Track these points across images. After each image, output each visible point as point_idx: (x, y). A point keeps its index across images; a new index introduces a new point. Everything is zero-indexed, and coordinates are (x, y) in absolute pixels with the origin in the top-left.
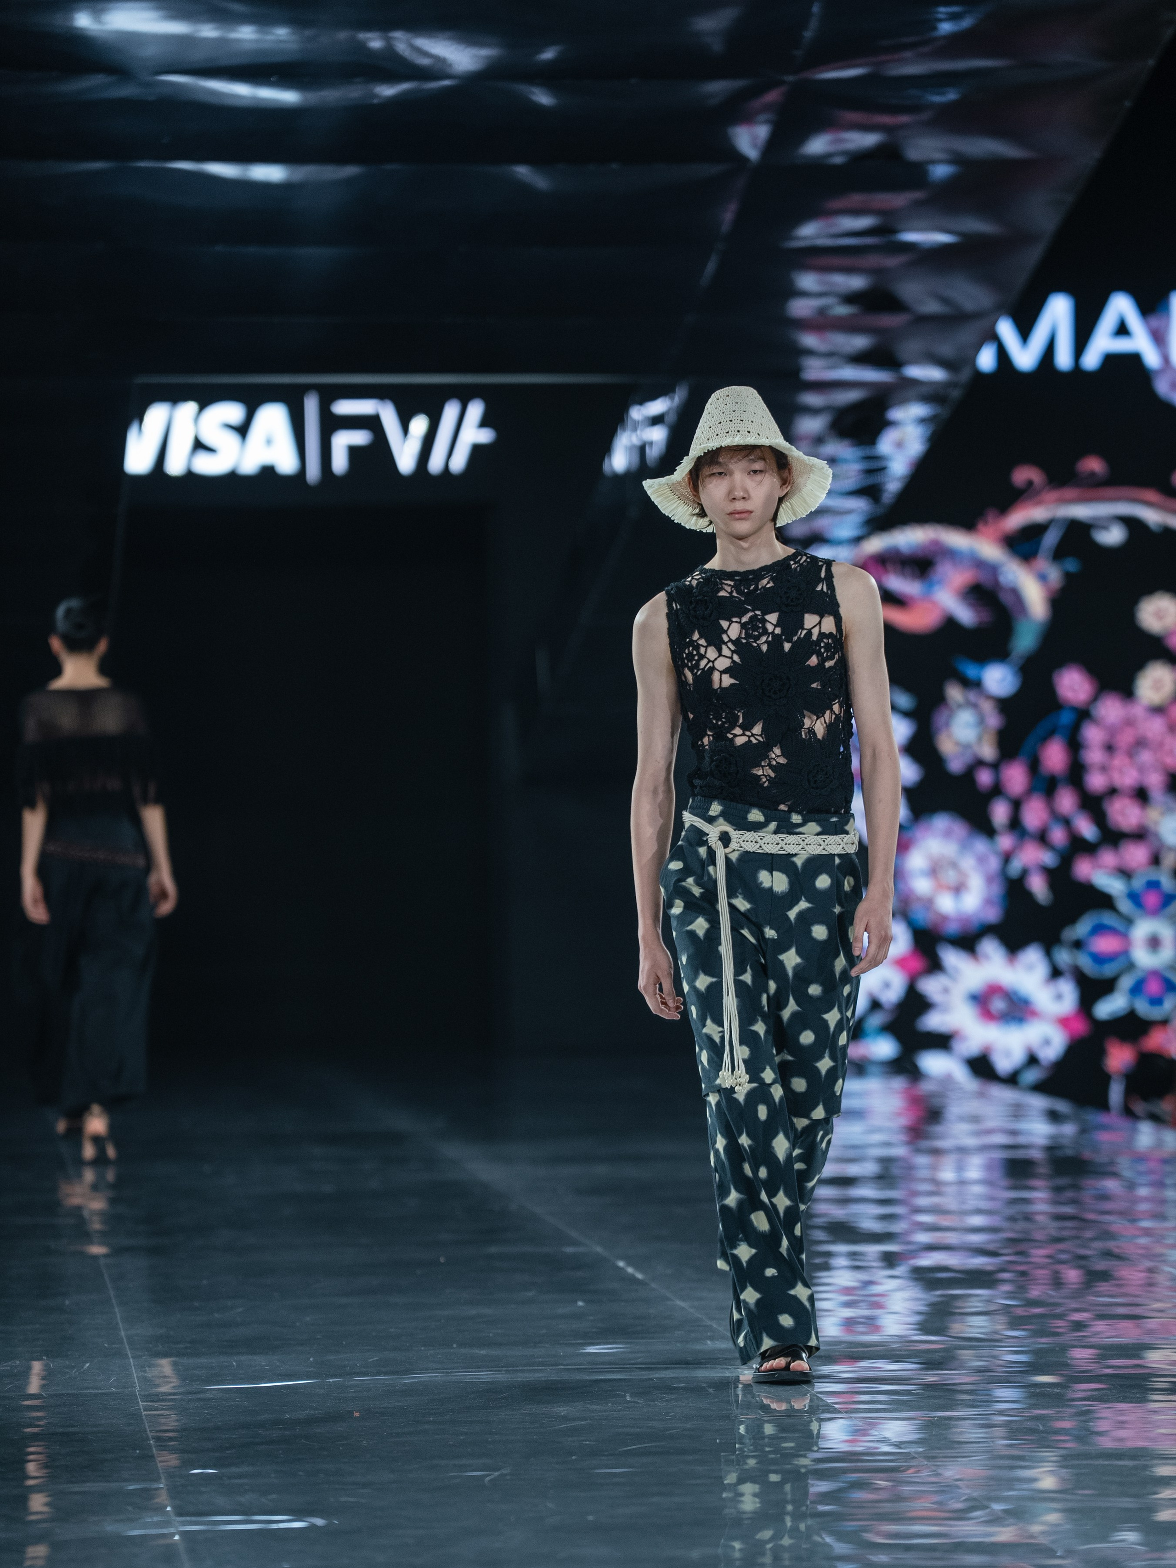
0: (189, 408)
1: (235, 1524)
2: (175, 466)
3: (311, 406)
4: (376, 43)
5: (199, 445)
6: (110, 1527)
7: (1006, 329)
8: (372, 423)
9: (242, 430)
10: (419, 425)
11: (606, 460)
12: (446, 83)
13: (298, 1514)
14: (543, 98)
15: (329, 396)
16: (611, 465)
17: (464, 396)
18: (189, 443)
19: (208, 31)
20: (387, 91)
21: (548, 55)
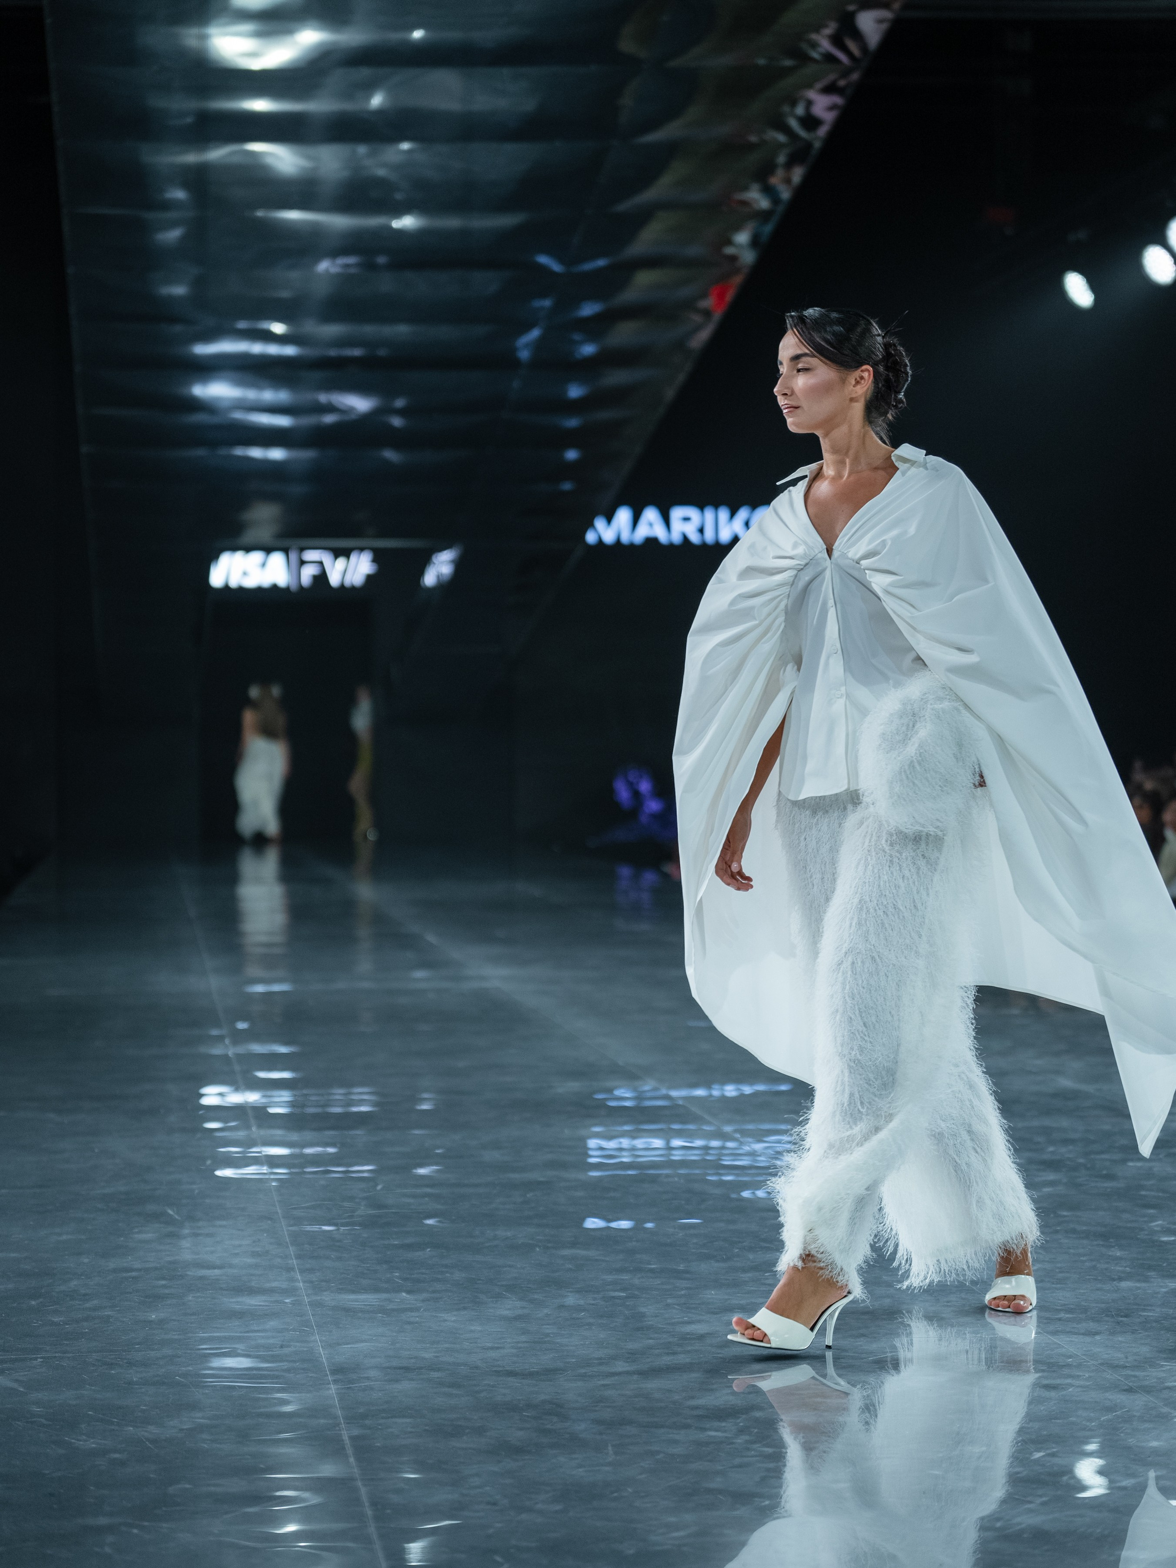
0: (239, 556)
1: (258, 1048)
2: (233, 583)
3: (293, 556)
4: (323, 398)
5: (245, 574)
6: (203, 1049)
7: (600, 523)
8: (321, 563)
9: (263, 565)
10: (341, 562)
11: (422, 579)
12: (353, 417)
13: (286, 1043)
14: (397, 422)
15: (302, 550)
16: (424, 583)
17: (361, 549)
18: (240, 573)
19: (251, 394)
20: (329, 419)
21: (400, 403)
